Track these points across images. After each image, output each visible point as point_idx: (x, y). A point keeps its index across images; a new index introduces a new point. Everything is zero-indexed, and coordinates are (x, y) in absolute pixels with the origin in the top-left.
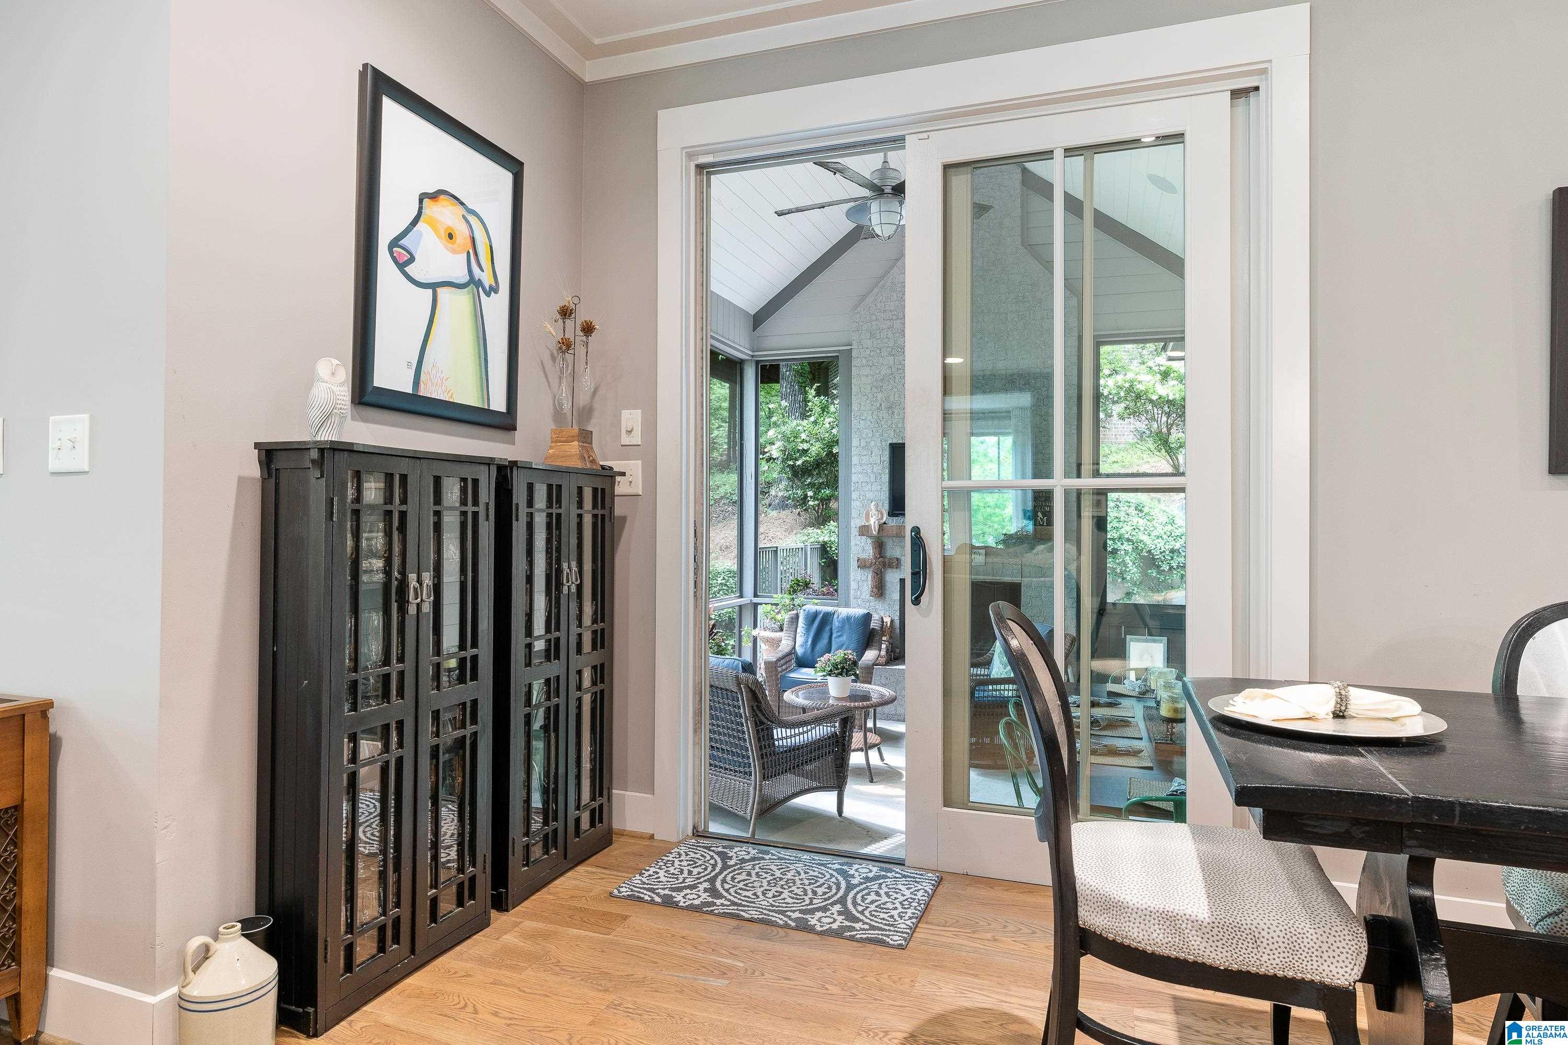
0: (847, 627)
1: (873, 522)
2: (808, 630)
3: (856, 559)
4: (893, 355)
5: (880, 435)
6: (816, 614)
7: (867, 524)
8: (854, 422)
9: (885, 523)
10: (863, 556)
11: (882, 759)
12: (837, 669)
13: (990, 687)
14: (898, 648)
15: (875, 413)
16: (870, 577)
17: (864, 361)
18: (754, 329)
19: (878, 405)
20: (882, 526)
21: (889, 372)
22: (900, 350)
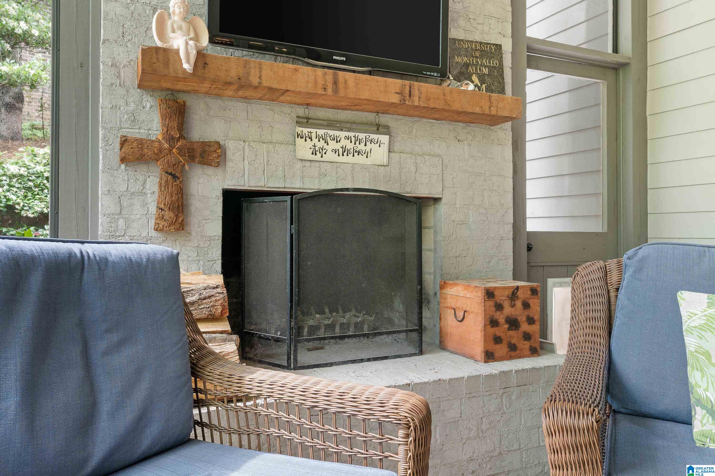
3: (114, 141)
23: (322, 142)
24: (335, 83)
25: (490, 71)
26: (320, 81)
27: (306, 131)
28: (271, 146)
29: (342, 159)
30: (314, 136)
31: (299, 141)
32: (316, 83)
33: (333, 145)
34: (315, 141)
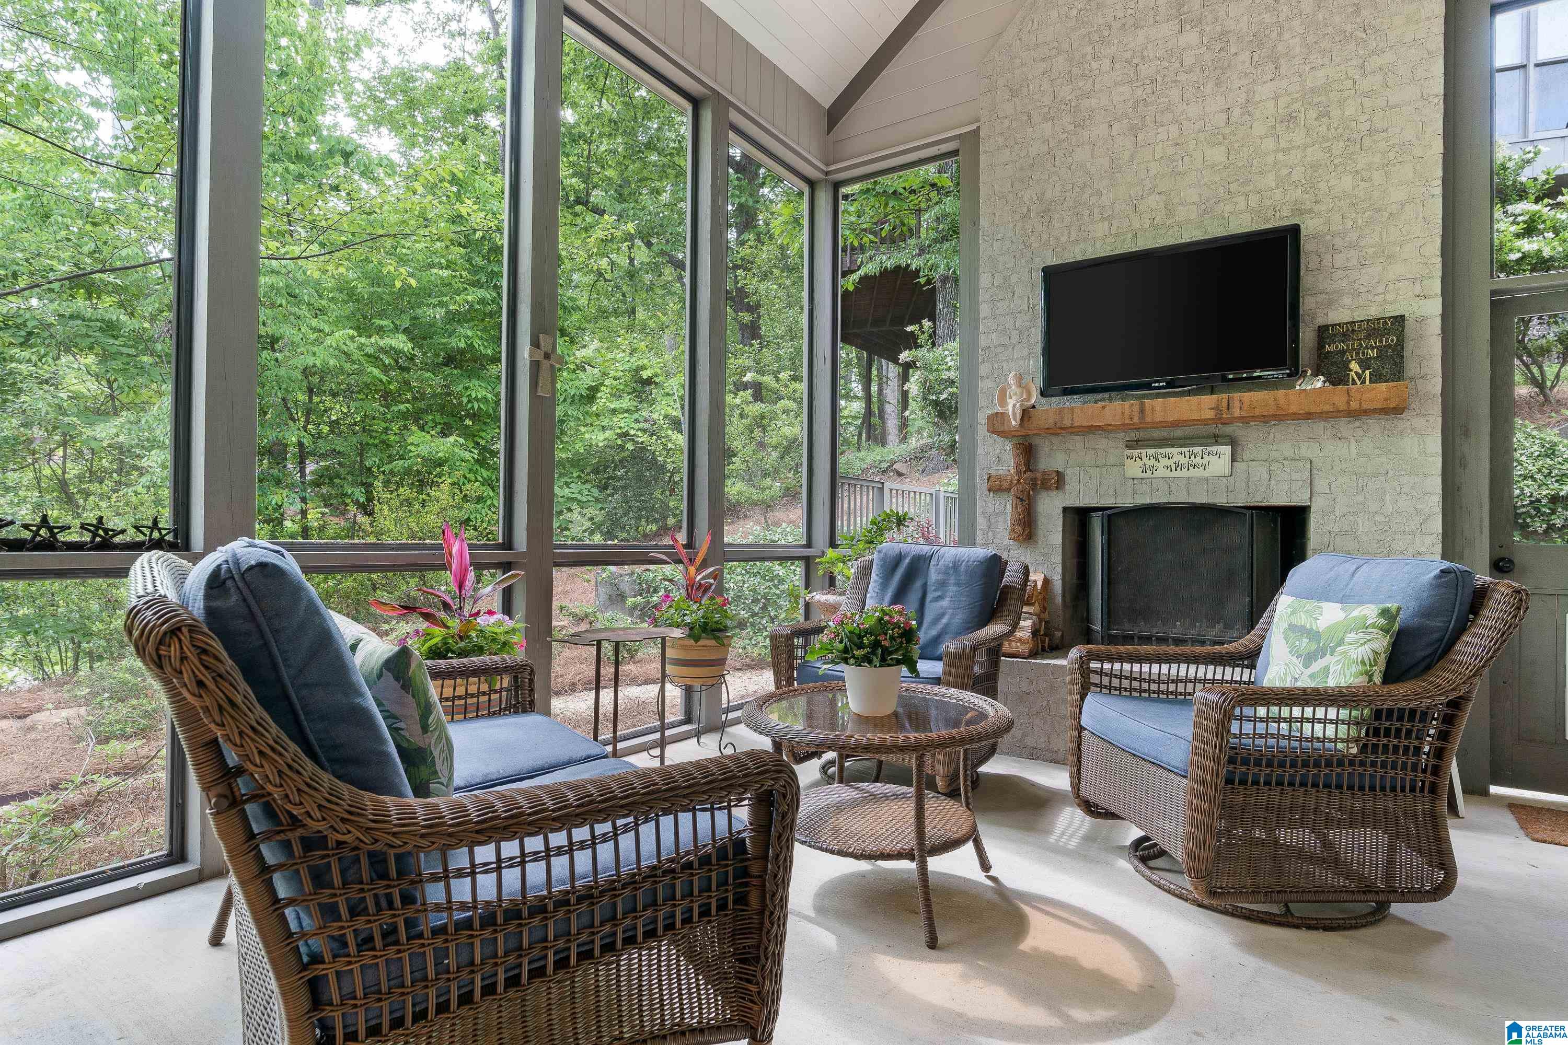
0: (952, 581)
1: (1012, 406)
2: (884, 585)
3: (985, 477)
4: (1052, 119)
5: (1027, 262)
6: (899, 558)
7: (1000, 410)
8: (983, 246)
9: (1034, 407)
10: (996, 470)
11: (985, 865)
12: (860, 646)
13: (1262, 711)
14: (1058, 629)
15: (1019, 225)
16: (1009, 506)
17: (1000, 141)
18: (829, 130)
19: (1025, 210)
20: (1026, 414)
21: (1044, 148)
22: (1063, 107)
23: (1153, 460)
24: (1142, 411)
25: (1379, 351)
26: (1127, 412)
27: (1135, 452)
28: (1104, 469)
29: (1174, 474)
30: (1144, 455)
31: (1128, 462)
32: (1123, 414)
33: (1164, 462)
34: (1145, 460)
